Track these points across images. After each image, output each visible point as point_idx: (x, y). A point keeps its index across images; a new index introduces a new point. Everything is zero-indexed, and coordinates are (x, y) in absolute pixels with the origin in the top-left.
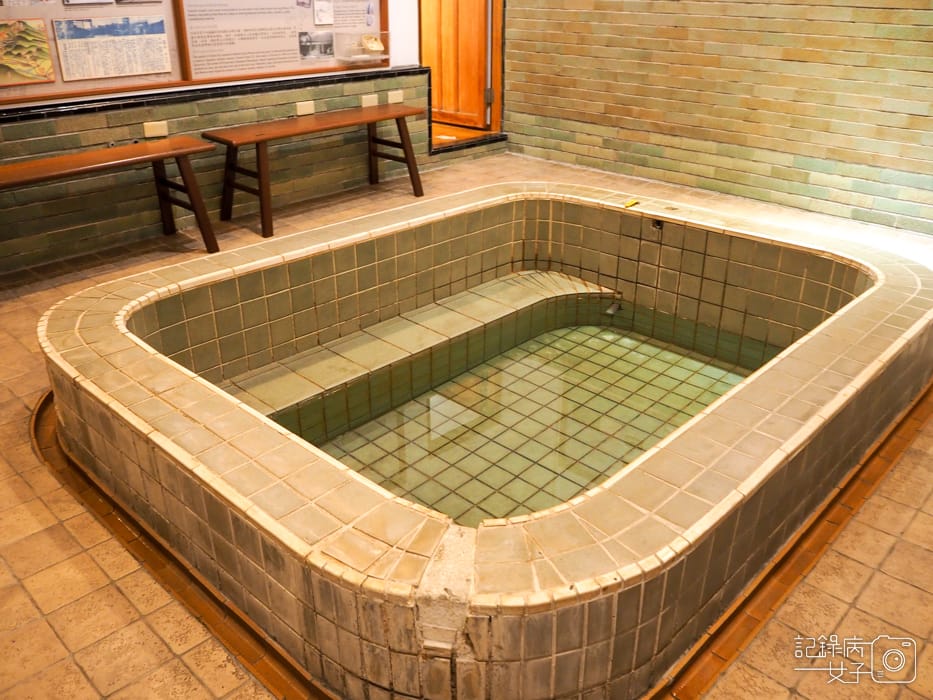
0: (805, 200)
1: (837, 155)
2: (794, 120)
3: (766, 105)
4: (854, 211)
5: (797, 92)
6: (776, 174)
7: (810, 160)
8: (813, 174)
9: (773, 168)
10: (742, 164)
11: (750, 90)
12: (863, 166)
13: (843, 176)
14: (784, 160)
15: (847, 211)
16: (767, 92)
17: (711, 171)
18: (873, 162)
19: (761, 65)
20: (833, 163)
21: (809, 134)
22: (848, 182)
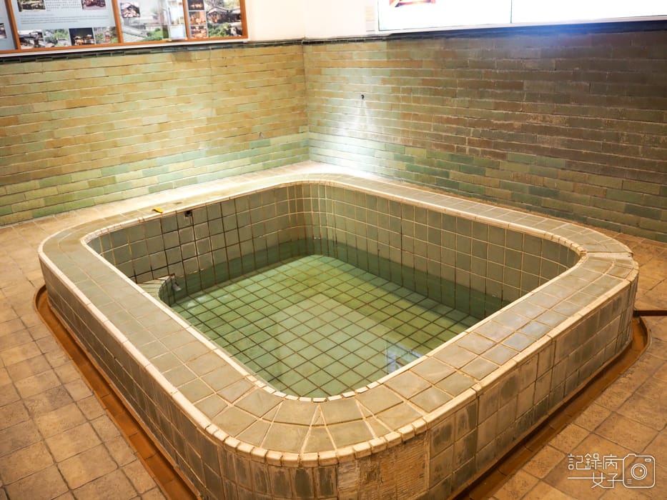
0: (118, 194)
1: (127, 160)
2: (92, 146)
3: (68, 142)
4: (149, 188)
5: (86, 127)
6: (92, 185)
7: (111, 168)
8: (117, 176)
9: (89, 182)
10: (63, 188)
11: (51, 135)
12: (145, 161)
13: (136, 170)
14: (94, 175)
15: (146, 190)
16: (64, 133)
17: (42, 202)
18: (149, 156)
19: (54, 115)
20: (127, 165)
21: (105, 152)
22: (140, 173)
